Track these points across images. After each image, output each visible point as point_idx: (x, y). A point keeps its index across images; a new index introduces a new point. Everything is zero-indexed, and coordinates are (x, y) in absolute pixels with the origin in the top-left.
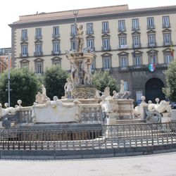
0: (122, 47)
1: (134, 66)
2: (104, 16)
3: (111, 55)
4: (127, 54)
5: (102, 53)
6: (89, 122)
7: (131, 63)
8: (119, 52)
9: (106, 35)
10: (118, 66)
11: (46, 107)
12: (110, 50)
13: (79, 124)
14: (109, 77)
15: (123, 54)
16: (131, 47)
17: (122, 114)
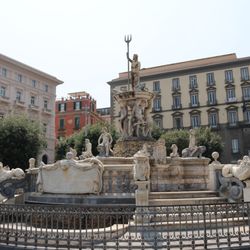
0: (230, 100)
1: (244, 121)
2: (208, 67)
3: (217, 110)
4: (237, 108)
5: (208, 108)
6: (115, 195)
7: (241, 119)
8: (226, 106)
9: (211, 88)
10: (226, 121)
11: (55, 168)
12: (216, 105)
13: (98, 197)
14: (212, 134)
15: (231, 108)
16: (240, 100)
17: (188, 181)
